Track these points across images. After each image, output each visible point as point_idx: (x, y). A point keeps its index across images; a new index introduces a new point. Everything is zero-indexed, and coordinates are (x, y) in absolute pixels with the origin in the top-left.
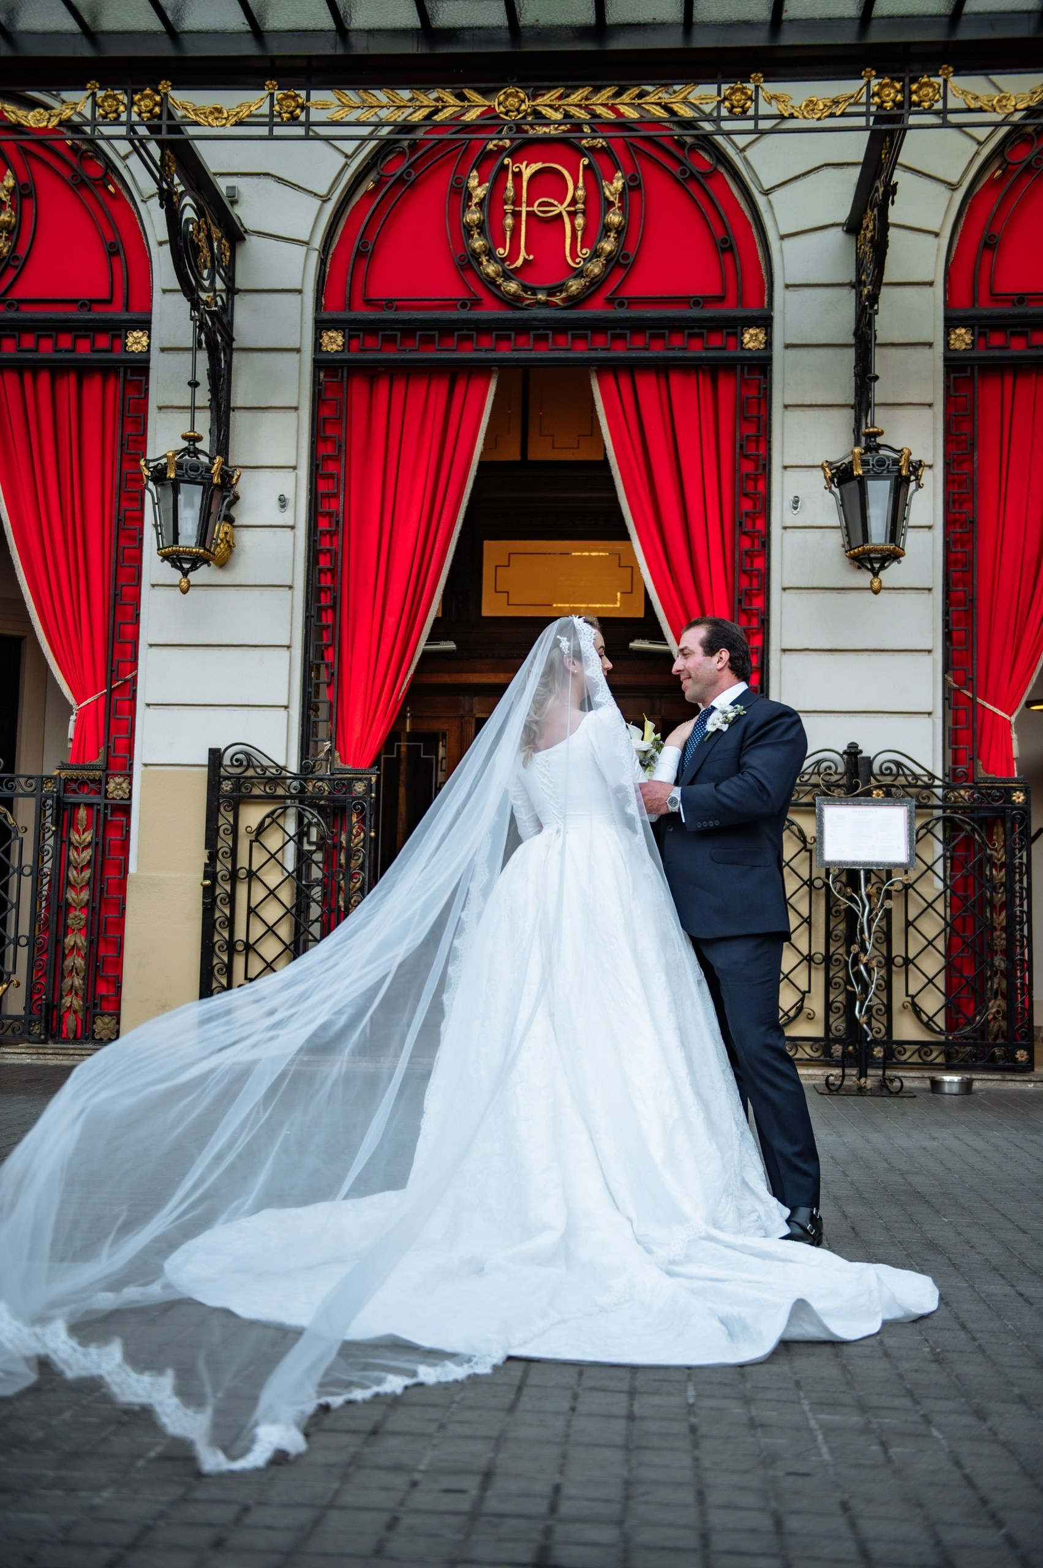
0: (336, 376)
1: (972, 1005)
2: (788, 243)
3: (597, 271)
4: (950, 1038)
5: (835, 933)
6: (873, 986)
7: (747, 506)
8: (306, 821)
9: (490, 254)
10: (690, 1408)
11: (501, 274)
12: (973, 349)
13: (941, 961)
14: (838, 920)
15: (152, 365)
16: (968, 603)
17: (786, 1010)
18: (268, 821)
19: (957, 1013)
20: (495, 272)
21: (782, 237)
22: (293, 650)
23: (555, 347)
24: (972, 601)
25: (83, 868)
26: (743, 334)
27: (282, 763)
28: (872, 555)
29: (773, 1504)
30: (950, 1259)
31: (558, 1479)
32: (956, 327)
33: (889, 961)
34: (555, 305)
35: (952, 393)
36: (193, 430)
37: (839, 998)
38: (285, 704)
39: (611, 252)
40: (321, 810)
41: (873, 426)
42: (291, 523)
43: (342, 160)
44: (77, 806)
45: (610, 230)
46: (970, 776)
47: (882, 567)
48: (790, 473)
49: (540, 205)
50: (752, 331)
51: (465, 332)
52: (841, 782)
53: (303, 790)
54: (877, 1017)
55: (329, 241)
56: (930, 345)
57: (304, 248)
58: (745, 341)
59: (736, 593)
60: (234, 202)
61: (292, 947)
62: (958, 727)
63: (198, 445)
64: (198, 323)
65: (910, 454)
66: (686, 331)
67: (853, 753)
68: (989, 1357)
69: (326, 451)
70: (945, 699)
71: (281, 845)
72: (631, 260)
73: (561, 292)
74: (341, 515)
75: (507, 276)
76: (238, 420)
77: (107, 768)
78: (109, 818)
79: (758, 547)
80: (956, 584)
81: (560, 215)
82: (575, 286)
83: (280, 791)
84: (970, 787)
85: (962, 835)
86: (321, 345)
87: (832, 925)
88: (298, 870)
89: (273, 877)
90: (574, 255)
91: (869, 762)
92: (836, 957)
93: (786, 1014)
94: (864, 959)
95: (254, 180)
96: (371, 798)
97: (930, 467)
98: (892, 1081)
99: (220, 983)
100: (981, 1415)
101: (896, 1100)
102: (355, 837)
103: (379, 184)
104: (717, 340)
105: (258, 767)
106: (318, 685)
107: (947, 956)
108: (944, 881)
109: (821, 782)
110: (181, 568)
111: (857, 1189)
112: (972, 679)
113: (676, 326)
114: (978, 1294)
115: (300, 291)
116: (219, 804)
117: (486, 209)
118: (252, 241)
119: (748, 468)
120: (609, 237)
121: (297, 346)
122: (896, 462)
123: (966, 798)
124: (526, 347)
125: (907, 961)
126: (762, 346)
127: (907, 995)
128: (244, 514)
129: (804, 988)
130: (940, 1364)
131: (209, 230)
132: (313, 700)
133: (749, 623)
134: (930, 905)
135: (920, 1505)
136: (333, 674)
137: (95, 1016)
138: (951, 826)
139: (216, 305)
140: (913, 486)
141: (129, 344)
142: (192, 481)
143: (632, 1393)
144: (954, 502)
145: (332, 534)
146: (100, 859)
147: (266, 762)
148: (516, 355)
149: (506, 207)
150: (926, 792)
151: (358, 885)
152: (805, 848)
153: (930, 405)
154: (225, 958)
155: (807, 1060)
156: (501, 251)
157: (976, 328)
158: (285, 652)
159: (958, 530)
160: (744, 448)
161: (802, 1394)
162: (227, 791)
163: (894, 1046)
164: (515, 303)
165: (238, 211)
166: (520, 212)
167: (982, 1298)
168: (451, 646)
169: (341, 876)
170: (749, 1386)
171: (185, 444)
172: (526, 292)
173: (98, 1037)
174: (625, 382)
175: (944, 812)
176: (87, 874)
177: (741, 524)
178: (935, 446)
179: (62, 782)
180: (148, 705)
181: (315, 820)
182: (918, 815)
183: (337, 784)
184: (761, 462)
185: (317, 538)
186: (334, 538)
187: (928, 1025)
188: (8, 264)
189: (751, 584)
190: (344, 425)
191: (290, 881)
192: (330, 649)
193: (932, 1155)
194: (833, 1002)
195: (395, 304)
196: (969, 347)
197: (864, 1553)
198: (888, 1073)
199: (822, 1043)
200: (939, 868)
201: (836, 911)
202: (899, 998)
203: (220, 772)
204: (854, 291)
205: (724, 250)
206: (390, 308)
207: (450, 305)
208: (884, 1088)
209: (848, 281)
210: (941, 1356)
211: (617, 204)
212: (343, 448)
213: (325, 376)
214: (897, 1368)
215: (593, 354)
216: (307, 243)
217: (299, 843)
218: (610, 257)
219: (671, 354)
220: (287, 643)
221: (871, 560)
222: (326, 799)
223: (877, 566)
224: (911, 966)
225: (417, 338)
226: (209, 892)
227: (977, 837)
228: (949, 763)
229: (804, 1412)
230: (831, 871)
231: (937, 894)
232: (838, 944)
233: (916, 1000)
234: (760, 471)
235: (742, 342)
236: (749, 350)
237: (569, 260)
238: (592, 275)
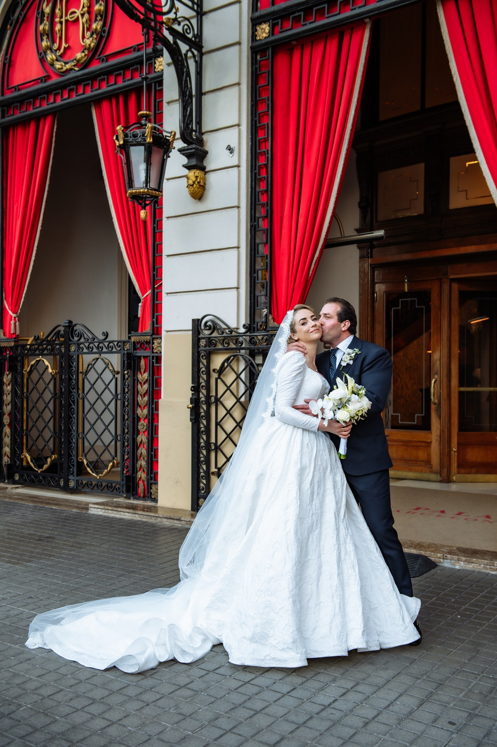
0: (266, 56)
15: (165, 77)
18: (225, 364)
22: (240, 249)
25: (145, 395)
27: (233, 326)
38: (236, 286)
42: (237, 164)
44: (140, 358)
69: (261, 109)
71: (234, 379)
74: (270, 152)
76: (208, 100)
77: (153, 334)
78: (155, 365)
83: (232, 345)
86: (255, 36)
89: (229, 402)
99: (203, 469)
105: (219, 329)
106: (258, 272)
115: (239, 2)
116: (199, 355)
121: (238, 40)
128: (213, 162)
132: (257, 281)
136: (267, 263)
137: (151, 484)
141: (157, 67)
145: (265, 167)
146: (151, 390)
154: (206, 454)
158: (235, 251)
162: (203, 346)
173: (153, 497)
174: (464, 4)
176: (146, 398)
179: (132, 344)
180: (167, 294)
185: (256, 170)
188: (101, 35)
190: (270, 89)
192: (267, 246)
203: (199, 334)
212: (269, 105)
213: (261, 57)
220: (236, 245)
222: (258, 348)
226: (194, 412)
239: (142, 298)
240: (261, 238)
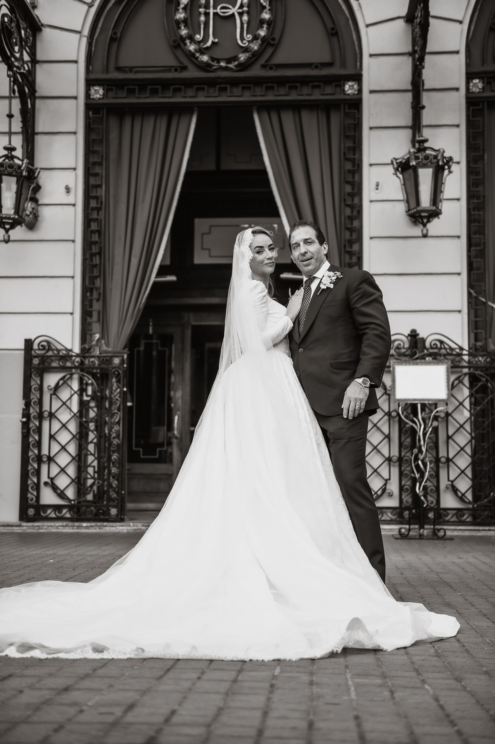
0: (99, 114)
1: (488, 487)
2: (371, 29)
3: (256, 48)
4: (475, 506)
5: (405, 444)
6: (427, 474)
7: (348, 189)
8: (84, 382)
9: (191, 38)
10: (274, 677)
11: (198, 51)
12: (483, 92)
13: (469, 460)
14: (406, 436)
16: (482, 245)
17: (376, 490)
18: (61, 382)
19: (480, 491)
20: (195, 49)
21: (368, 26)
22: (76, 279)
23: (232, 95)
24: (484, 244)
26: (344, 85)
27: (69, 347)
28: (423, 214)
29: (312, 717)
30: (457, 611)
31: (176, 707)
32: (473, 79)
33: (437, 460)
34: (230, 69)
35: (471, 118)
36: (10, 143)
37: (407, 483)
38: (71, 311)
39: (264, 36)
40: (94, 376)
41: (422, 136)
42: (73, 202)
45: (264, 23)
46: (484, 348)
47: (429, 221)
48: (373, 168)
49: (221, 9)
50: (350, 83)
51: (177, 86)
52: (407, 353)
53: (82, 363)
54: (432, 494)
55: (93, 31)
56: (457, 89)
57: (78, 36)
58: (346, 89)
59: (343, 241)
60: (34, 7)
61: (77, 458)
62: (478, 319)
63: (14, 153)
64: (12, 79)
65: (444, 152)
66: (311, 84)
67: (413, 335)
68: (471, 654)
69: (94, 159)
70: (469, 303)
71: (69, 396)
72: (276, 41)
73: (235, 61)
74: (104, 198)
75: (202, 51)
76: (40, 140)
79: (355, 213)
80: (475, 233)
81: (233, 15)
82: (242, 57)
83: (69, 364)
84: (485, 355)
85: (480, 384)
86: (89, 95)
87: (403, 439)
88: (80, 411)
89: (64, 416)
90: (242, 39)
91: (423, 340)
92: (405, 458)
93: (376, 493)
94: (421, 457)
96: (124, 367)
97: (458, 163)
98: (439, 530)
99: (33, 481)
100: (458, 679)
101: (442, 541)
102: (115, 391)
104: (329, 89)
105: (55, 350)
106: (91, 301)
107: (473, 457)
108: (470, 411)
109: (395, 353)
110: (4, 228)
111: (408, 580)
112: (485, 291)
113: (304, 81)
114: (471, 626)
115: (76, 62)
116: (31, 373)
117: (188, 11)
118: (47, 32)
119: (349, 166)
120: (263, 27)
121: (75, 95)
122: (436, 157)
123: (483, 361)
124: (214, 95)
125: (448, 460)
126: (356, 92)
127: (449, 480)
128: (44, 197)
129: (386, 477)
130: (439, 657)
131: (18, 22)
132: (89, 309)
133: (351, 258)
134: (462, 426)
135: (406, 717)
136: (100, 294)
138: (474, 380)
139: (24, 69)
140: (446, 172)
142: (10, 175)
143: (240, 671)
144: (473, 184)
145: (98, 209)
147: (59, 347)
148: (208, 100)
149: (200, 10)
150: (458, 359)
151: (117, 420)
152: (385, 393)
153: (458, 126)
154: (36, 466)
155: (389, 521)
156: (198, 36)
157: (485, 79)
158: (70, 280)
159: (476, 201)
160: (346, 155)
161: (348, 671)
162: (36, 364)
163: (442, 512)
164: (207, 68)
165: (37, 12)
166: (209, 13)
167: (473, 628)
168: (173, 278)
169: (106, 415)
170: (315, 667)
171: (6, 152)
172: (213, 61)
174: (274, 116)
175: (469, 370)
177: (345, 200)
178: (461, 151)
181: (90, 382)
182: (453, 373)
183: (103, 360)
184: (357, 162)
185: (90, 211)
186: (100, 212)
187: (462, 498)
189: (351, 235)
190: (104, 143)
191: (75, 419)
192: (98, 279)
193: (458, 565)
194: (404, 485)
195: (134, 70)
196: (481, 91)
197: (362, 737)
198: (438, 527)
199: (398, 510)
200: (467, 404)
201: (405, 431)
202: (444, 483)
203: (31, 353)
204: (411, 58)
205: (333, 35)
206: (131, 72)
207: (168, 69)
208: (435, 536)
209: (406, 51)
210: (441, 654)
211: (268, 7)
212: (104, 157)
213: (93, 114)
214: (412, 659)
215: (254, 99)
216: (79, 32)
217: (81, 396)
218: (264, 39)
219: (301, 98)
220: (72, 275)
221: (422, 218)
222: (97, 368)
223: (425, 221)
224: (451, 463)
225: (148, 90)
226: (25, 426)
227: (489, 385)
228: (472, 341)
229: (347, 678)
230: (401, 404)
231: (465, 419)
232: (406, 451)
233: (455, 483)
234: (356, 168)
235: (344, 90)
236: (349, 95)
237: (239, 42)
238: (253, 51)
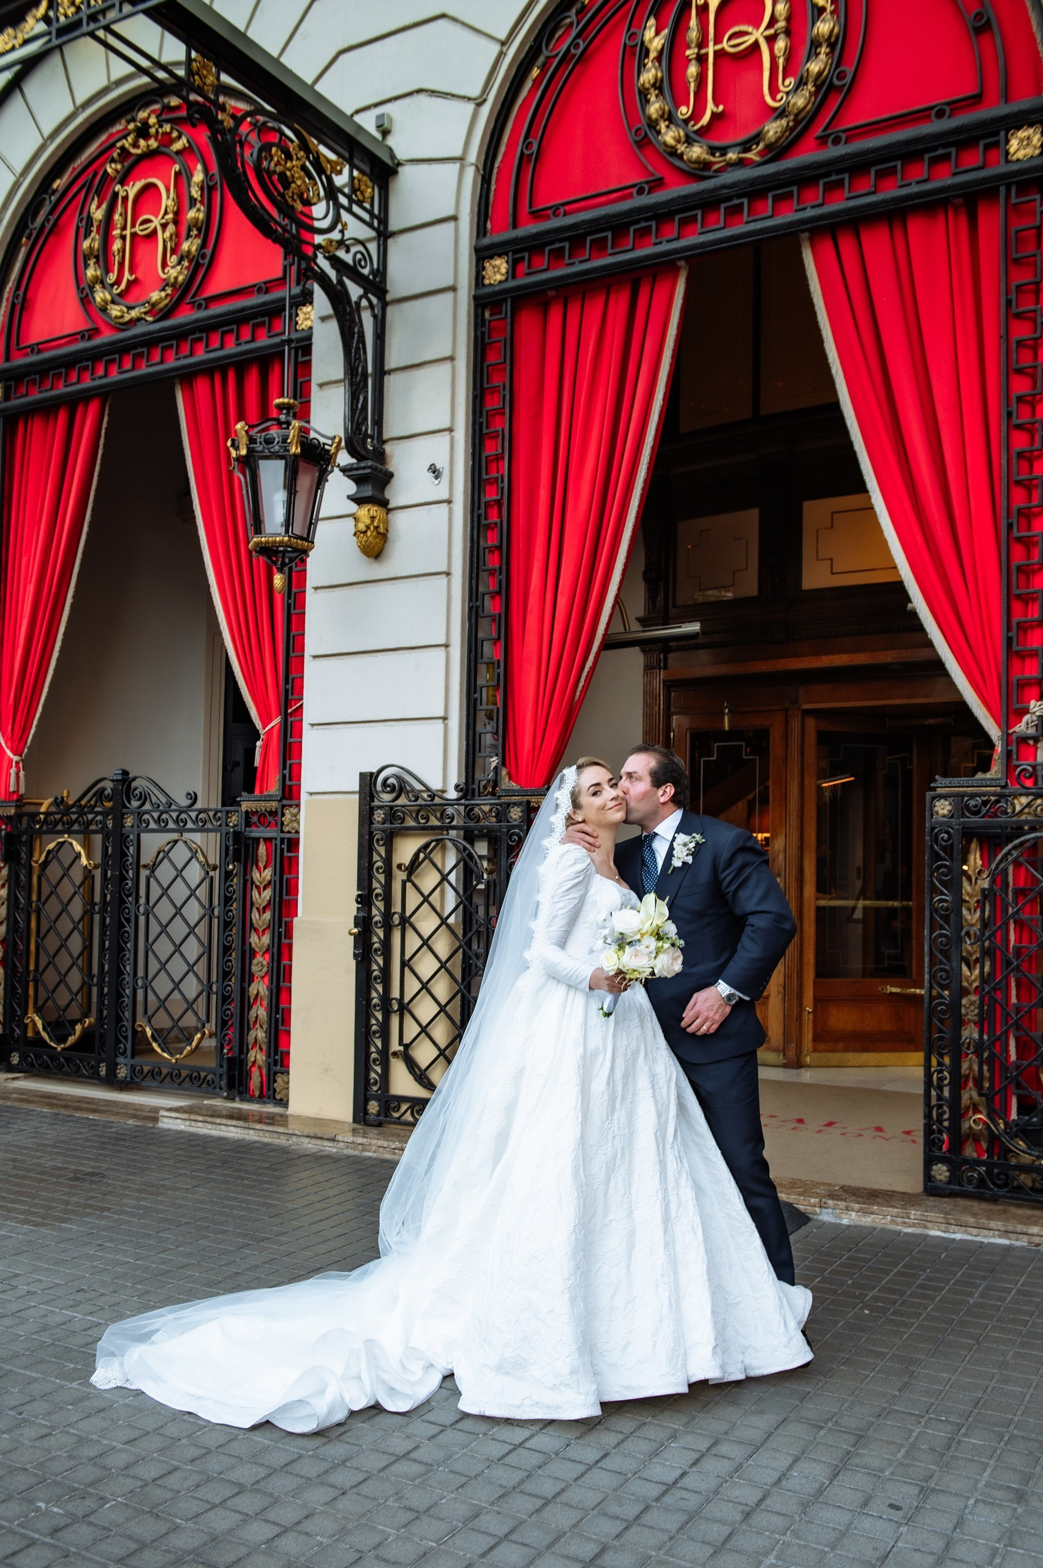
0: (501, 313)
3: (803, 103)
7: (1023, 388)
11: (683, 139)
15: (315, 340)
18: (420, 856)
22: (450, 649)
23: (751, 218)
25: (265, 909)
26: (1007, 141)
27: (436, 787)
34: (751, 162)
38: (442, 714)
39: (820, 74)
42: (447, 497)
43: (496, 48)
44: (256, 840)
45: (820, 45)
49: (730, 39)
50: (1021, 134)
51: (643, 224)
55: (491, 152)
57: (455, 167)
58: (1012, 150)
60: (385, 133)
66: (928, 156)
69: (491, 404)
72: (849, 79)
73: (757, 142)
74: (508, 480)
75: (691, 139)
76: (395, 383)
77: (283, 798)
78: (286, 854)
81: (756, 45)
82: (773, 129)
83: (433, 821)
86: (482, 278)
90: (774, 90)
95: (408, 100)
99: (378, 1047)
103: (544, 69)
104: (970, 158)
113: (911, 152)
115: (453, 219)
116: (371, 838)
117: (664, 64)
118: (405, 172)
119: (1022, 332)
120: (818, 54)
121: (451, 283)
124: (716, 226)
126: (1037, 152)
128: (402, 493)
136: (498, 675)
137: (275, 1073)
141: (300, 322)
142: (271, 457)
145: (498, 504)
146: (277, 899)
147: (419, 787)
148: (705, 238)
149: (688, 52)
154: (381, 1019)
156: (683, 109)
160: (1014, 303)
162: (379, 823)
164: (700, 173)
165: (389, 142)
166: (707, 54)
172: (713, 155)
173: (278, 1097)
174: (847, 244)
176: (268, 915)
177: (1009, 415)
179: (243, 814)
180: (313, 725)
183: (492, 810)
185: (482, 510)
186: (502, 510)
188: (197, 261)
189: (1027, 501)
190: (508, 369)
192: (498, 644)
195: (562, 210)
205: (978, 31)
206: (557, 215)
207: (624, 192)
211: (830, 8)
212: (508, 398)
213: (491, 315)
215: (802, 215)
216: (459, 160)
218: (819, 79)
219: (905, 192)
220: (442, 641)
225: (588, 246)
226: (361, 941)
234: (1039, 333)
235: (1007, 153)
236: (1018, 160)
237: (768, 99)
238: (795, 111)
239: (262, 732)
240: (486, 630)
